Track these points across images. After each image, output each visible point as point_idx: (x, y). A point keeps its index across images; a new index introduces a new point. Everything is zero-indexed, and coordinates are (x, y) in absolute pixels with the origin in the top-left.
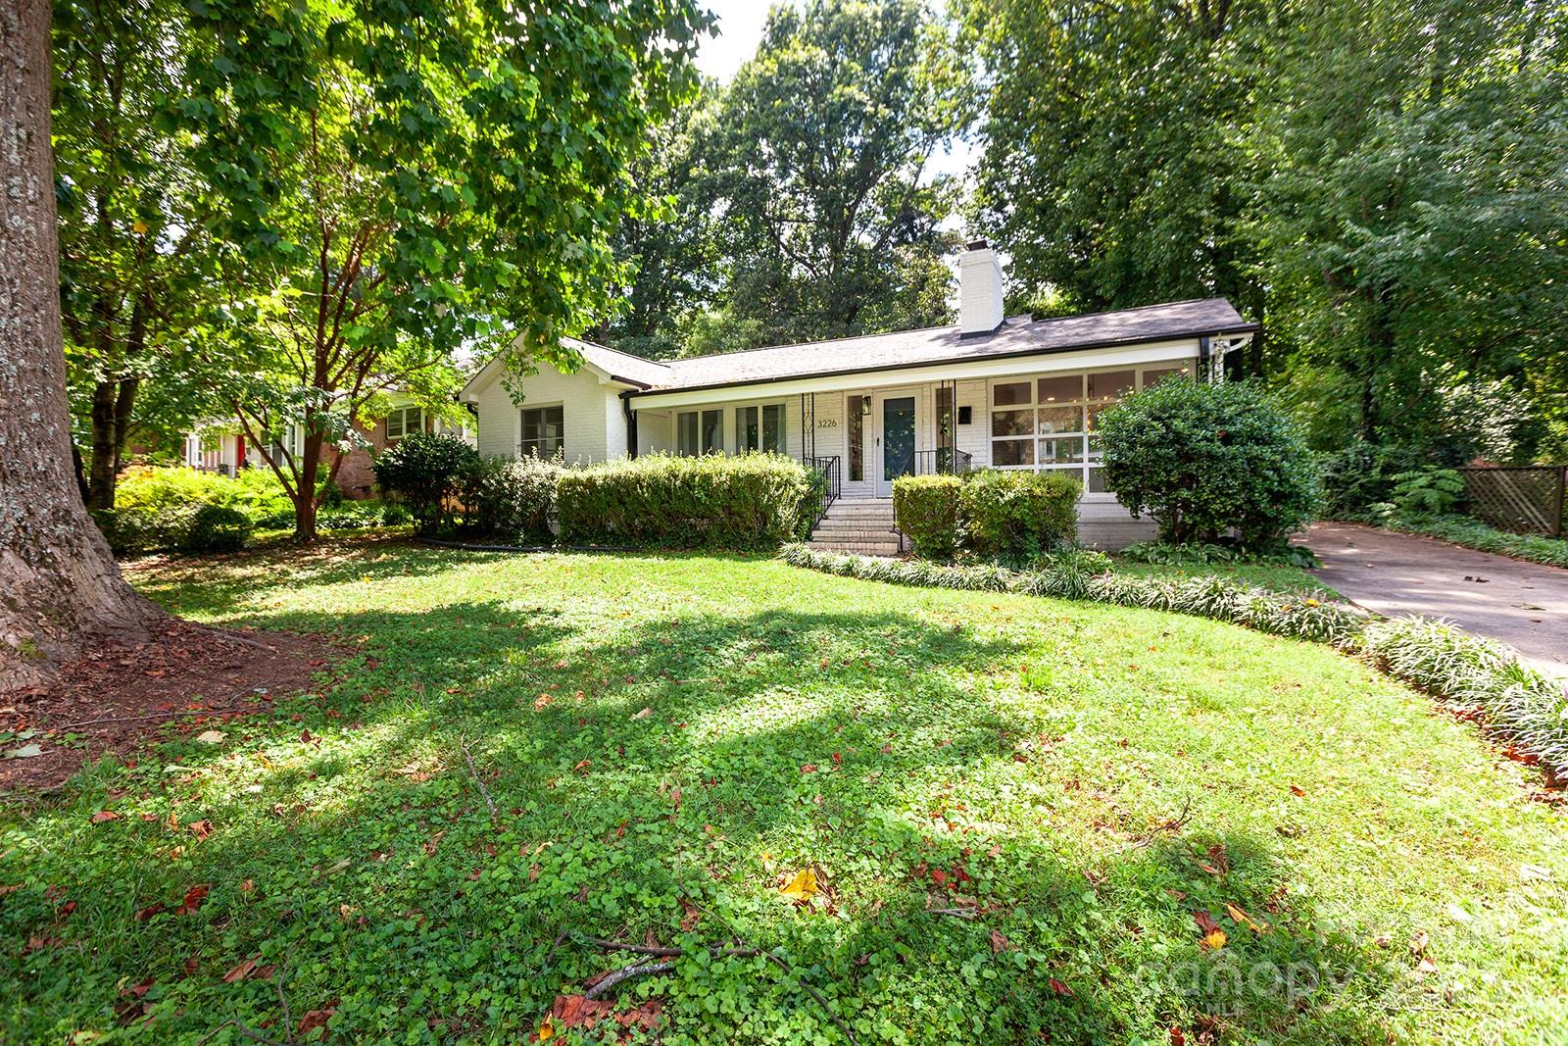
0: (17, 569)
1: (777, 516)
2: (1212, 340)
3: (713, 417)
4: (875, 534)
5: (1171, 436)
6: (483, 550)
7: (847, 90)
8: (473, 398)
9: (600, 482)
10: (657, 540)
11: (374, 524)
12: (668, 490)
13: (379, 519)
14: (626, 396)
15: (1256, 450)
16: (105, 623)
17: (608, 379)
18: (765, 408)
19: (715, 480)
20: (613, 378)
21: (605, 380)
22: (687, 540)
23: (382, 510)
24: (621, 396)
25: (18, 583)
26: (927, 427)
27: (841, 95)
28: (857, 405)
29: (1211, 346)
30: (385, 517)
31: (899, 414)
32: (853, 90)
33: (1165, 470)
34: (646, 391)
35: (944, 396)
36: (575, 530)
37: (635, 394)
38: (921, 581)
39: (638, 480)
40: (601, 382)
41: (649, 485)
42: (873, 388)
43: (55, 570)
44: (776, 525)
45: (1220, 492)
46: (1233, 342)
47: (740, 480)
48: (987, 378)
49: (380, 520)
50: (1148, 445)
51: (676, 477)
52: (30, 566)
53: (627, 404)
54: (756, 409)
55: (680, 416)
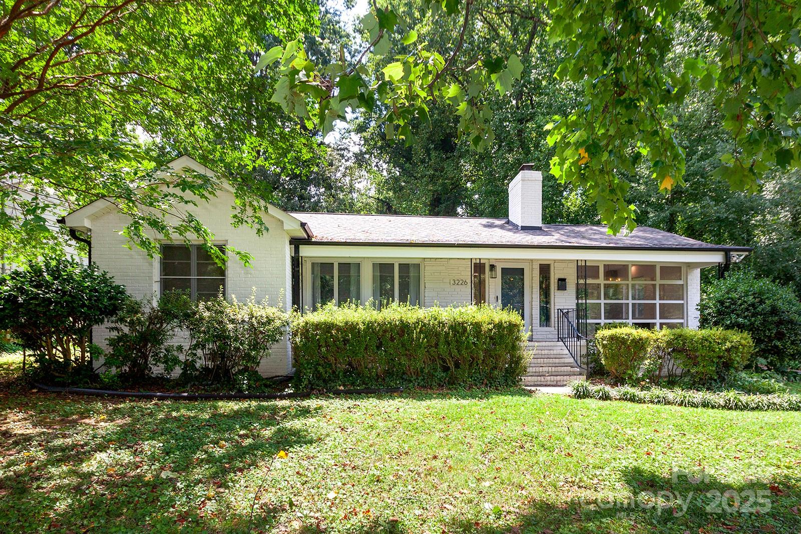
3: (349, 269)
4: (560, 369)
8: (87, 224)
14: (296, 242)
24: (289, 242)
26: (535, 290)
28: (481, 271)
35: (545, 269)
46: (739, 256)
53: (297, 250)
54: (392, 266)
55: (313, 264)
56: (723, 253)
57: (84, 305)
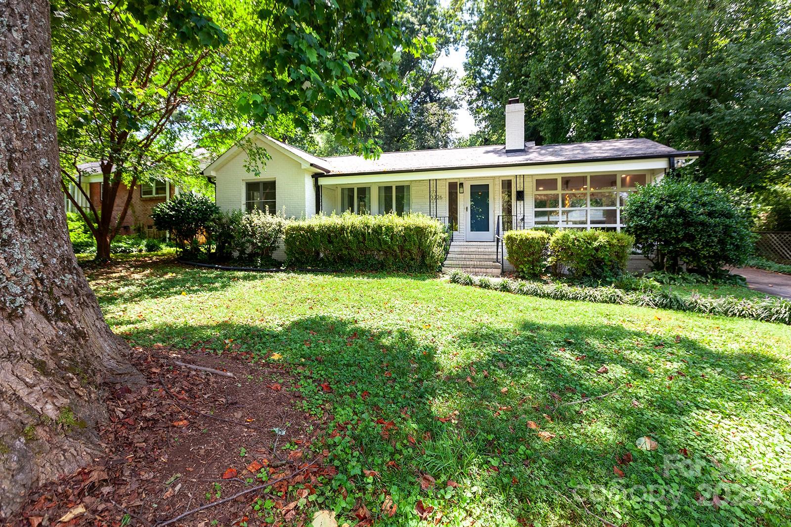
0: (39, 325)
1: (433, 252)
2: (676, 159)
3: (363, 192)
4: (483, 263)
5: (678, 212)
6: (242, 270)
7: (405, 15)
8: (213, 174)
9: (316, 229)
10: (351, 265)
11: (141, 251)
12: (363, 235)
13: (143, 247)
14: (316, 176)
15: (728, 221)
16: (111, 371)
17: (308, 166)
18: (397, 187)
19: (395, 230)
20: (312, 165)
21: (305, 166)
22: (372, 266)
23: (145, 242)
24: (313, 176)
25: (42, 342)
26: (497, 201)
27: (402, 18)
28: (454, 188)
29: (675, 162)
30: (147, 246)
31: (480, 194)
32: (407, 15)
33: (675, 231)
34: (326, 174)
35: (507, 185)
36: (296, 258)
37: (322, 175)
38: (562, 297)
39: (343, 229)
40: (303, 167)
41: (351, 232)
42: (465, 178)
43: (71, 322)
44: (432, 257)
45: (707, 244)
46: (686, 161)
47: (411, 230)
48: (532, 175)
49: (144, 249)
50: (666, 216)
51: (368, 227)
52: (49, 321)
53: (316, 181)
54: (391, 188)
55: (343, 189)
56: (666, 159)
57: (189, 218)
